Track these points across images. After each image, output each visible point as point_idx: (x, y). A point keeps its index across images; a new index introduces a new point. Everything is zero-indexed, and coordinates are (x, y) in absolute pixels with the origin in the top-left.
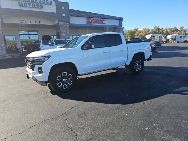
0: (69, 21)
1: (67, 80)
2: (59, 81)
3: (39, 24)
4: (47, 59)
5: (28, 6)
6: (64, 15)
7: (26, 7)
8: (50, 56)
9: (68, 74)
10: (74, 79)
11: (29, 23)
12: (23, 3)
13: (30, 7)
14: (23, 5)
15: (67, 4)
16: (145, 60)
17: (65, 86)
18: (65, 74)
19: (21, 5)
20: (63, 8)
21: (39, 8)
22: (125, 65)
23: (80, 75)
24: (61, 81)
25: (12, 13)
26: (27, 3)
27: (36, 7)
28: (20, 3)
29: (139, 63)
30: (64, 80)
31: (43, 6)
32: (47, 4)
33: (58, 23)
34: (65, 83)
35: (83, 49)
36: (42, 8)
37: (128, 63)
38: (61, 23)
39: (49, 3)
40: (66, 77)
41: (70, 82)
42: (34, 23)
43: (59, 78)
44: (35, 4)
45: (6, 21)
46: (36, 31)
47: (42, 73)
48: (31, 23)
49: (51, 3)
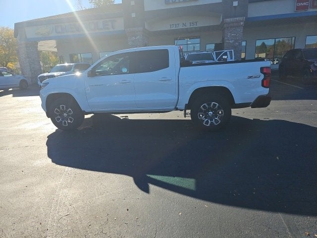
1: (69, 115)
3: (195, 26)
9: (67, 108)
11: (181, 27)
17: (65, 123)
18: (63, 107)
22: (177, 109)
23: (85, 112)
30: (65, 114)
33: (223, 21)
37: (181, 107)
38: (228, 20)
40: (66, 111)
42: (189, 26)
46: (198, 37)
48: (184, 27)
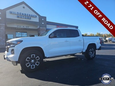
0: (46, 27)
1: (35, 61)
2: (28, 62)
3: (28, 28)
4: (19, 43)
5: (23, 17)
6: (43, 23)
7: (21, 18)
8: (23, 41)
9: (36, 56)
10: (41, 61)
11: (22, 27)
12: (20, 16)
13: (24, 18)
14: (20, 17)
15: (45, 17)
16: (97, 49)
17: (33, 67)
18: (33, 56)
19: (18, 17)
20: (43, 19)
21: (29, 19)
22: (82, 52)
23: (46, 58)
24: (29, 62)
25: (12, 21)
26: (22, 16)
27: (27, 18)
28: (18, 16)
29: (92, 52)
30: (33, 61)
31: (32, 18)
32: (34, 17)
33: (39, 28)
34: (33, 64)
35: (50, 37)
36: (30, 19)
37: (84, 51)
38: (41, 28)
39: (35, 17)
40: (35, 58)
41: (37, 63)
42: (25, 28)
43: (28, 59)
44: (27, 17)
45: (8, 26)
46: (26, 32)
47: (14, 54)
49: (36, 17)
